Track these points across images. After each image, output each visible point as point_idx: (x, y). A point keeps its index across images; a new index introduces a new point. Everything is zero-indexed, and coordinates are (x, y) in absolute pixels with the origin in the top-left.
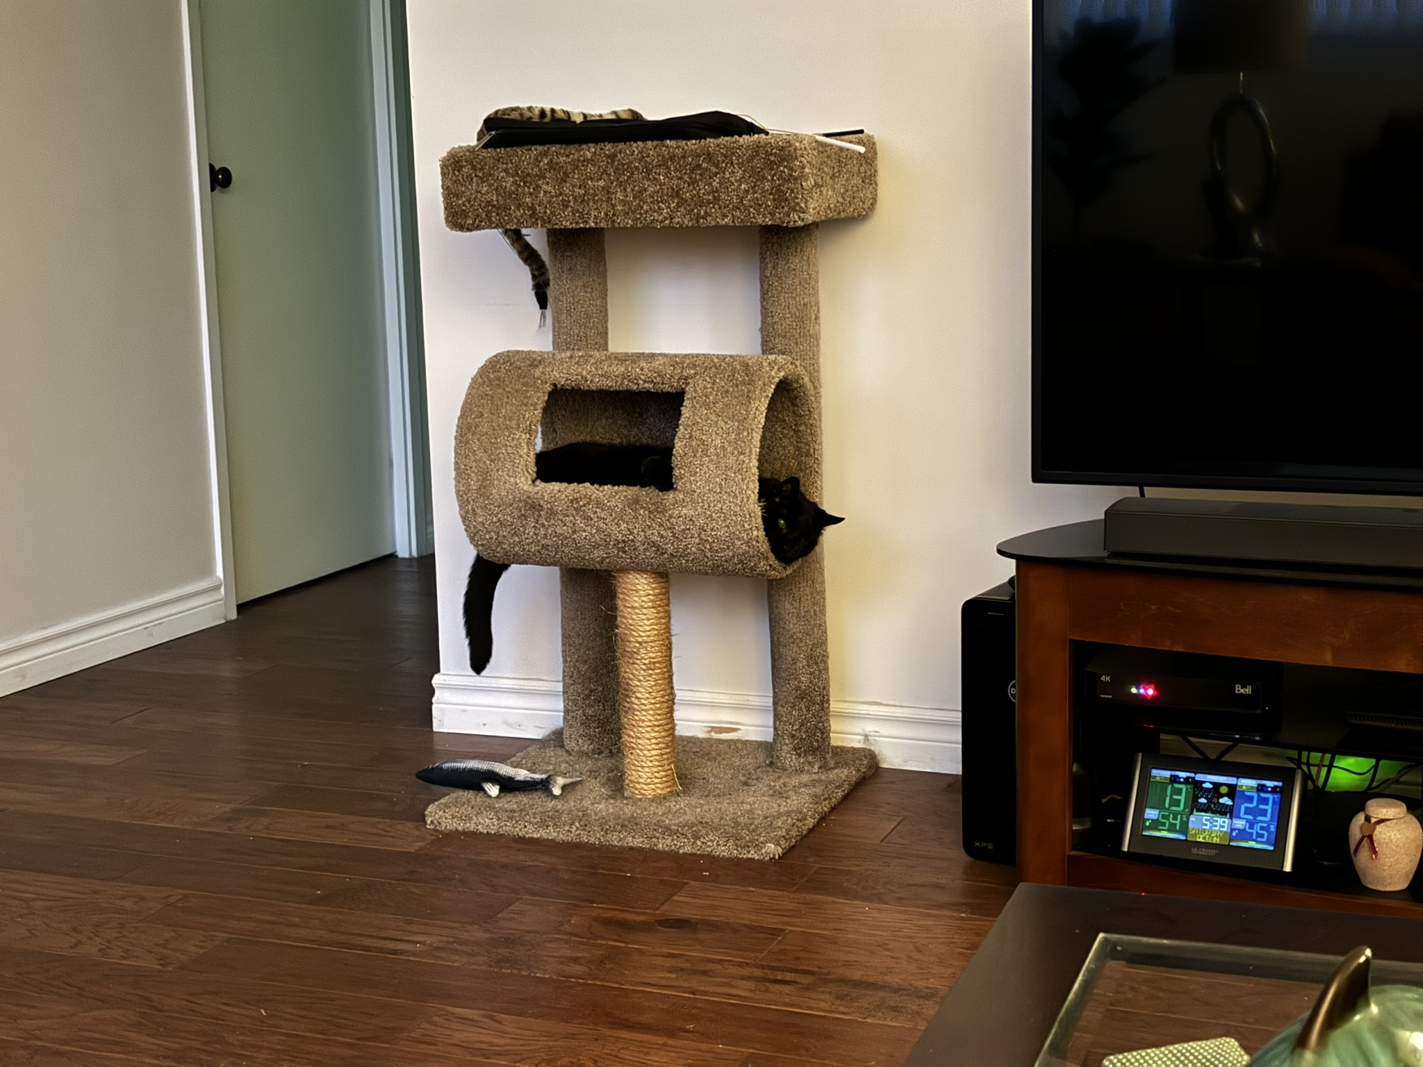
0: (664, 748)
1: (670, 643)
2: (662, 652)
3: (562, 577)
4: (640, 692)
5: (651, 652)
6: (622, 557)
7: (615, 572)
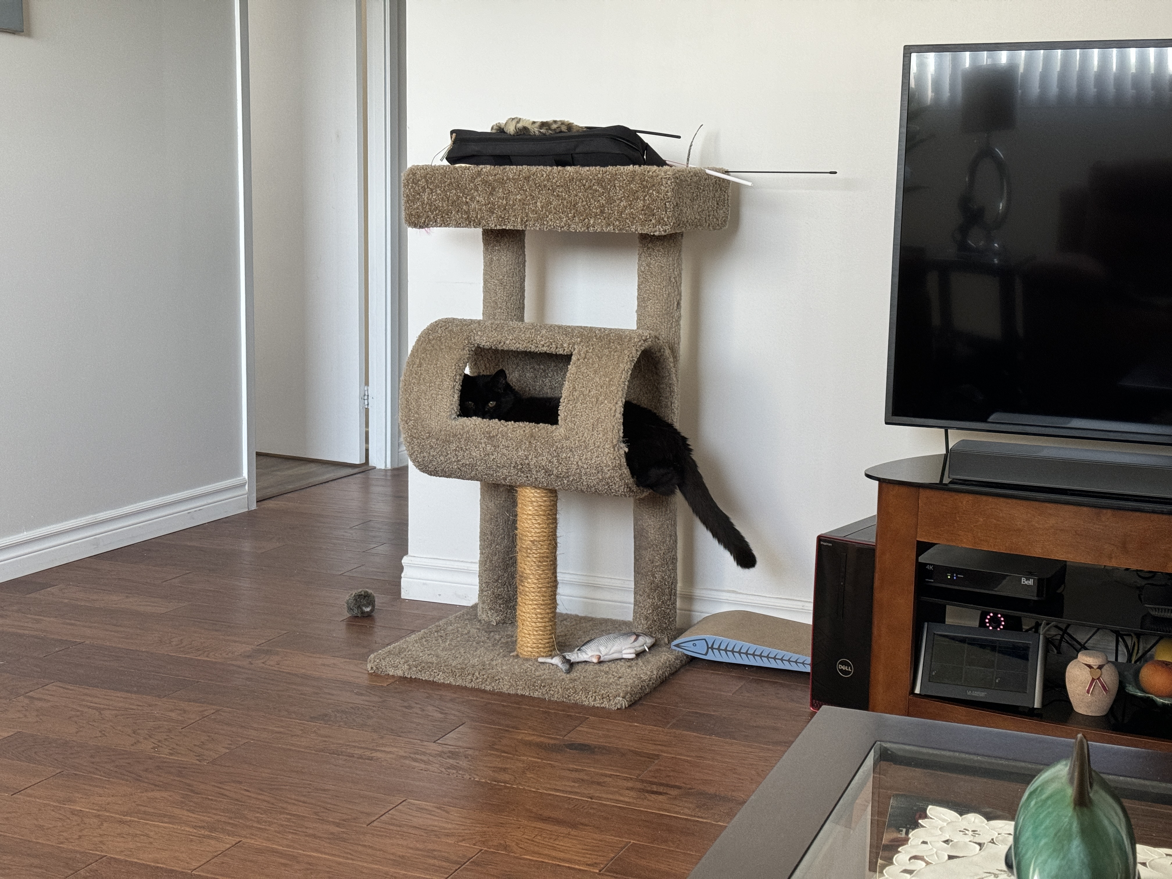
0: (548, 622)
1: (556, 544)
2: (549, 549)
3: (481, 489)
4: (530, 579)
5: (540, 549)
6: (520, 476)
7: (517, 487)
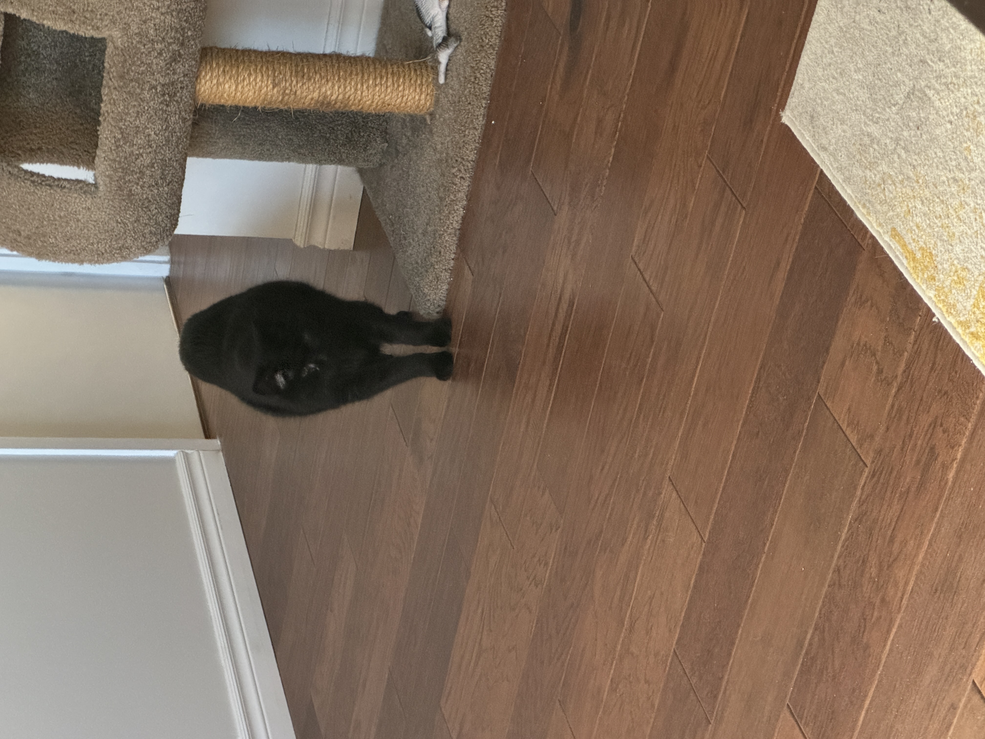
0: (387, 70)
1: (278, 53)
2: (286, 63)
3: (198, 156)
4: (326, 91)
5: (285, 75)
6: (181, 98)
7: (198, 104)
